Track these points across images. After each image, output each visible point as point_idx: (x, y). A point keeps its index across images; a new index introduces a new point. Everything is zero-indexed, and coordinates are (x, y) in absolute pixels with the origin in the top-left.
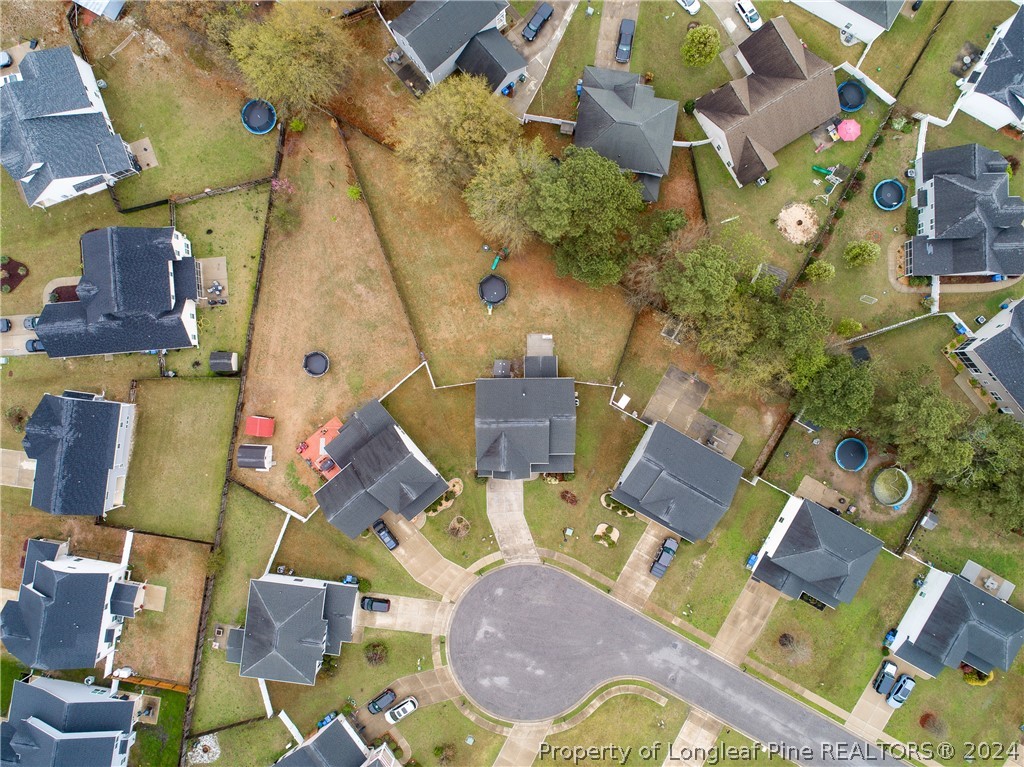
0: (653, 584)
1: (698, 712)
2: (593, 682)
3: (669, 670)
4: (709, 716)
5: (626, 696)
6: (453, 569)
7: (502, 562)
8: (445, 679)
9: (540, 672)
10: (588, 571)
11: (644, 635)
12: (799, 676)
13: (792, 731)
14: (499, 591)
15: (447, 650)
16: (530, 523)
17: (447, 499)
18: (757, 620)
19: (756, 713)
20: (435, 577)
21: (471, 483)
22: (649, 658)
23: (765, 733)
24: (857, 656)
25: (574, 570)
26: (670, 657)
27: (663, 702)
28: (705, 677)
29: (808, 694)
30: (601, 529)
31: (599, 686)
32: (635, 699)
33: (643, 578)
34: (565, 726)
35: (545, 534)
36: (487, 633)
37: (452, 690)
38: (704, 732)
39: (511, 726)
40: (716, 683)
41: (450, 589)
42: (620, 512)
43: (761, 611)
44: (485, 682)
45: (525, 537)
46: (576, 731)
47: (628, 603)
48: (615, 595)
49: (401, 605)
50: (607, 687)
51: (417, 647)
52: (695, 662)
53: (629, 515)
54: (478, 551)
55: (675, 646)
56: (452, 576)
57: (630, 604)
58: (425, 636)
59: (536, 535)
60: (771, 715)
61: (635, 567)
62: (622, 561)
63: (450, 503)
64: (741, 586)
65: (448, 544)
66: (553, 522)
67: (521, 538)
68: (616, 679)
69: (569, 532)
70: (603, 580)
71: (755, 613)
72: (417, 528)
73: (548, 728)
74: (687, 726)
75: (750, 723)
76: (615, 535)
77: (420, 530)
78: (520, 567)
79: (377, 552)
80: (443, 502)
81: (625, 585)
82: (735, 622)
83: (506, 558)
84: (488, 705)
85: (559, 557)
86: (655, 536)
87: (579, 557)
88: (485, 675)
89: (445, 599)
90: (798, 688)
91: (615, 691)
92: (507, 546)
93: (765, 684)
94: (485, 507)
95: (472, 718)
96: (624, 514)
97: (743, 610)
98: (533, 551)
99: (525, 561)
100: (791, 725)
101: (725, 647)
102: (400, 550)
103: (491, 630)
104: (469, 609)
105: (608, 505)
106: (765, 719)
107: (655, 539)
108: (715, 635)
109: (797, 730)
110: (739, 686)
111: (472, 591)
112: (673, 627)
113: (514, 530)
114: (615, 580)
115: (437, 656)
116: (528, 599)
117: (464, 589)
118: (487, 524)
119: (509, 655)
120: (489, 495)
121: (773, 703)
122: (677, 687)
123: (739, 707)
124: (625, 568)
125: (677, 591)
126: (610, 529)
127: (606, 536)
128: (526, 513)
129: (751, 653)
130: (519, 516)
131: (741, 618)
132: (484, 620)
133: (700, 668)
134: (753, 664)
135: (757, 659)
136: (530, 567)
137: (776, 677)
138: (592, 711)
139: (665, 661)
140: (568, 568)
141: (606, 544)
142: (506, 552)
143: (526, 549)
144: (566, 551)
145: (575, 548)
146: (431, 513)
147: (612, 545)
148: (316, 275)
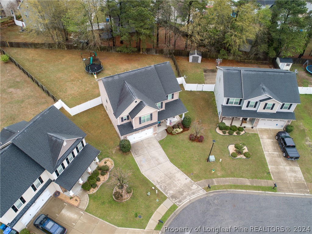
7: (174, 207)
16: (180, 166)
17: (104, 173)
21: (120, 158)
25: (237, 187)
30: (232, 149)
33: (288, 168)
35: (196, 169)
42: (235, 134)
45: (182, 178)
47: (296, 192)
48: (281, 190)
53: (242, 133)
54: (149, 207)
57: (299, 192)
59: (188, 173)
61: (276, 163)
63: (107, 177)
65: (117, 214)
66: (196, 159)
67: (179, 180)
69: (212, 158)
70: (263, 183)
72: (82, 210)
76: (244, 148)
77: (86, 211)
78: (192, 205)
80: (101, 177)
81: (281, 179)
83: (174, 201)
85: (218, 182)
86: (269, 138)
87: (232, 175)
92: (171, 192)
94: (138, 169)
98: (195, 187)
99: (194, 197)
105: (224, 133)
107: (270, 140)
113: (171, 177)
114: (271, 179)
118: (145, 182)
120: (137, 159)
124: (270, 167)
127: (239, 151)
128: (172, 160)
130: (168, 165)
136: (200, 201)
140: (231, 187)
141: (242, 156)
142: (173, 197)
143: (188, 187)
144: (219, 174)
145: (223, 169)
146: (93, 191)
147: (248, 156)
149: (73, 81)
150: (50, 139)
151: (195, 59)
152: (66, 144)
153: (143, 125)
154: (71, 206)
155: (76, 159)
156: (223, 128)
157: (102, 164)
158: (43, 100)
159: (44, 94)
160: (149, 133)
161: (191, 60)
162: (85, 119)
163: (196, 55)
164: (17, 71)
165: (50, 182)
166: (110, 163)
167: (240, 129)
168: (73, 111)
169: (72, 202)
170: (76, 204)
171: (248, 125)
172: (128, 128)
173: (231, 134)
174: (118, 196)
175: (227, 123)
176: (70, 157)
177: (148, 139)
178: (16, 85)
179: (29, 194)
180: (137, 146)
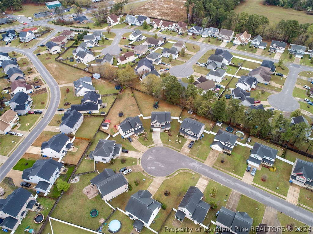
0: (189, 150)
1: (203, 176)
2: (176, 169)
3: (195, 167)
4: (206, 177)
5: (184, 172)
6: (144, 147)
8: (139, 167)
9: (163, 166)
10: (174, 148)
11: (188, 160)
12: (227, 169)
13: (228, 181)
14: (154, 151)
15: (140, 161)
16: (161, 139)
18: (215, 157)
19: (218, 176)
20: (139, 148)
21: (149, 133)
22: (190, 164)
23: (222, 182)
24: (241, 165)
26: (195, 164)
27: (194, 174)
28: (204, 169)
29: (230, 173)
30: (177, 140)
31: (177, 170)
32: (186, 173)
33: (187, 149)
34: (169, 178)
35: (165, 141)
36: (150, 158)
37: (141, 169)
38: (205, 181)
39: (155, 177)
40: (207, 170)
41: (142, 150)
43: (215, 156)
44: (149, 168)
45: (160, 142)
46: (172, 179)
47: (184, 154)
48: (181, 152)
49: (131, 153)
50: (179, 170)
51: (134, 160)
52: (201, 166)
54: (150, 144)
55: (196, 162)
56: (143, 148)
58: (136, 159)
59: (162, 141)
60: (222, 177)
61: (185, 147)
62: (182, 146)
63: (144, 135)
64: (210, 151)
65: (143, 143)
66: (166, 139)
68: (181, 168)
69: (170, 140)
70: (178, 150)
71: (214, 156)
73: (165, 178)
74: (200, 179)
75: (217, 179)
76: (180, 141)
77: (137, 140)
78: (159, 147)
79: (127, 143)
80: (143, 135)
81: (183, 151)
82: (210, 158)
83: (155, 145)
84: (149, 173)
86: (189, 141)
87: (172, 146)
88: (149, 167)
89: (141, 152)
90: (228, 172)
91: (181, 171)
92: (156, 143)
93: (219, 171)
94: (152, 136)
95: (145, 175)
96: (182, 138)
97: (211, 156)
98: (162, 144)
100: (228, 180)
101: (208, 162)
102: (132, 143)
103: (151, 158)
104: (146, 154)
106: (220, 178)
108: (205, 160)
109: (230, 181)
110: (213, 171)
111: (147, 151)
112: (195, 159)
113: (158, 141)
115: (138, 162)
116: (160, 152)
118: (152, 139)
119: (155, 162)
120: (153, 134)
121: (222, 175)
122: (197, 171)
123: (213, 175)
125: (195, 152)
127: (178, 142)
129: (214, 164)
130: (159, 138)
131: (211, 157)
132: (150, 156)
133: (202, 167)
134: (215, 166)
135: (216, 165)
136: (161, 147)
137: (222, 169)
138: (176, 175)
139: (193, 165)
140: (170, 147)
141: (178, 143)
143: (160, 144)
144: (169, 144)
145: (171, 144)
146: (140, 137)
147: (180, 143)
148: (123, 105)
149: (148, 109)
150: (135, 123)
151: (190, 113)
152: (138, 125)
153: (157, 127)
155: (139, 129)
156: (179, 135)
157: (145, 132)
158: (138, 112)
159: (139, 111)
160: (159, 130)
161: (188, 112)
162: (146, 121)
163: (190, 111)
164: (134, 100)
165: (133, 131)
166: (146, 133)
167: (184, 137)
168: (144, 118)
169: (135, 137)
170: (136, 138)
171: (186, 137)
172: (153, 126)
173: (180, 137)
174: (145, 139)
176: (138, 128)
177: (158, 131)
178: (133, 105)
179: (128, 132)
180: (155, 131)
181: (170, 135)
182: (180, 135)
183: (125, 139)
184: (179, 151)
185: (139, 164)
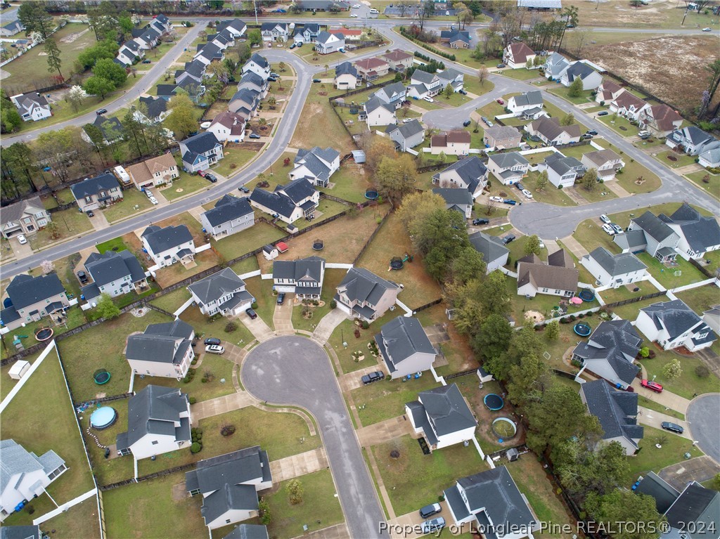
0: (358, 386)
1: (324, 451)
2: (294, 402)
3: (329, 423)
4: (326, 457)
5: (300, 418)
6: (290, 326)
7: (309, 336)
8: (242, 355)
9: (278, 381)
10: (337, 363)
11: (334, 402)
12: (386, 477)
13: (358, 500)
14: (297, 344)
15: (255, 347)
16: (334, 332)
17: (314, 304)
18: (389, 434)
19: (349, 475)
20: (281, 323)
21: (326, 307)
22: (327, 412)
23: (344, 490)
24: (424, 491)
25: (332, 359)
26: (336, 420)
27: (313, 434)
28: (342, 439)
29: (383, 489)
30: (358, 352)
31: (293, 405)
32: (303, 422)
33: (356, 381)
34: (263, 408)
35: (335, 339)
36: (276, 353)
37: (240, 360)
38: (317, 462)
39: (243, 390)
40: (344, 446)
41: (281, 330)
43: (395, 433)
44: (254, 368)
45: (327, 335)
46: (265, 413)
47: (341, 386)
48: (338, 379)
49: (259, 321)
50: (297, 408)
51: (248, 337)
52: (344, 430)
53: (374, 355)
54: (305, 327)
55: (342, 417)
56: (286, 327)
58: (253, 337)
59: (331, 338)
60: (356, 482)
61: (357, 375)
62: (354, 369)
63: (314, 306)
64: (395, 415)
65: (297, 317)
67: (325, 334)
68: (304, 408)
69: (345, 344)
70: (340, 370)
71: (391, 431)
73: (256, 403)
74: (312, 453)
75: (341, 478)
76: (361, 358)
77: (293, 306)
78: (314, 343)
79: (271, 302)
81: (346, 378)
82: (378, 428)
83: (312, 335)
84: (245, 376)
85: (332, 351)
86: (377, 369)
87: (339, 356)
88: (256, 365)
89: (275, 332)
90: (380, 481)
91: (298, 413)
92: (317, 333)
93: (367, 466)
94: (324, 316)
95: (234, 375)
96: (373, 353)
97: (386, 426)
98: (324, 342)
99: (318, 342)
100: (360, 496)
101: (363, 435)
102: (280, 307)
103: (278, 353)
104: (279, 341)
105: (369, 347)
106: (351, 481)
108: (364, 426)
109: (361, 501)
110: (353, 457)
111: (286, 337)
112: (349, 409)
113: (325, 330)
114: (344, 374)
115: (249, 346)
116: (304, 354)
117: (286, 334)
118: (317, 322)
119: (274, 365)
120: (329, 314)
121: (362, 479)
122: (326, 433)
123: (344, 465)
124: (353, 372)
125: (365, 396)
126: (361, 355)
127: (358, 356)
128: (336, 328)
129: (373, 447)
130: (332, 328)
131: (383, 428)
132: (280, 348)
133: (344, 434)
134: (369, 452)
135: (373, 452)
136: (317, 345)
137: (375, 467)
138: (280, 411)
139: (331, 419)
140: (331, 356)
141: (355, 359)
142: (314, 335)
143: (323, 339)
144: (336, 350)
145: (341, 352)
146: (303, 305)
147: (357, 361)
148: (345, 231)
149: (379, 262)
154: (293, 301)
155: (311, 288)
156: (372, 344)
157: (319, 302)
159: (357, 256)
160: (346, 311)
165: (294, 285)
166: (322, 305)
167: (377, 354)
170: (295, 302)
173: (371, 350)
174: (304, 314)
175: (377, 347)
177: (344, 313)
178: (359, 240)
179: (286, 281)
180: (340, 310)
181: (357, 334)
182: (375, 346)
183: (276, 293)
184: (338, 374)
185: (248, 350)
